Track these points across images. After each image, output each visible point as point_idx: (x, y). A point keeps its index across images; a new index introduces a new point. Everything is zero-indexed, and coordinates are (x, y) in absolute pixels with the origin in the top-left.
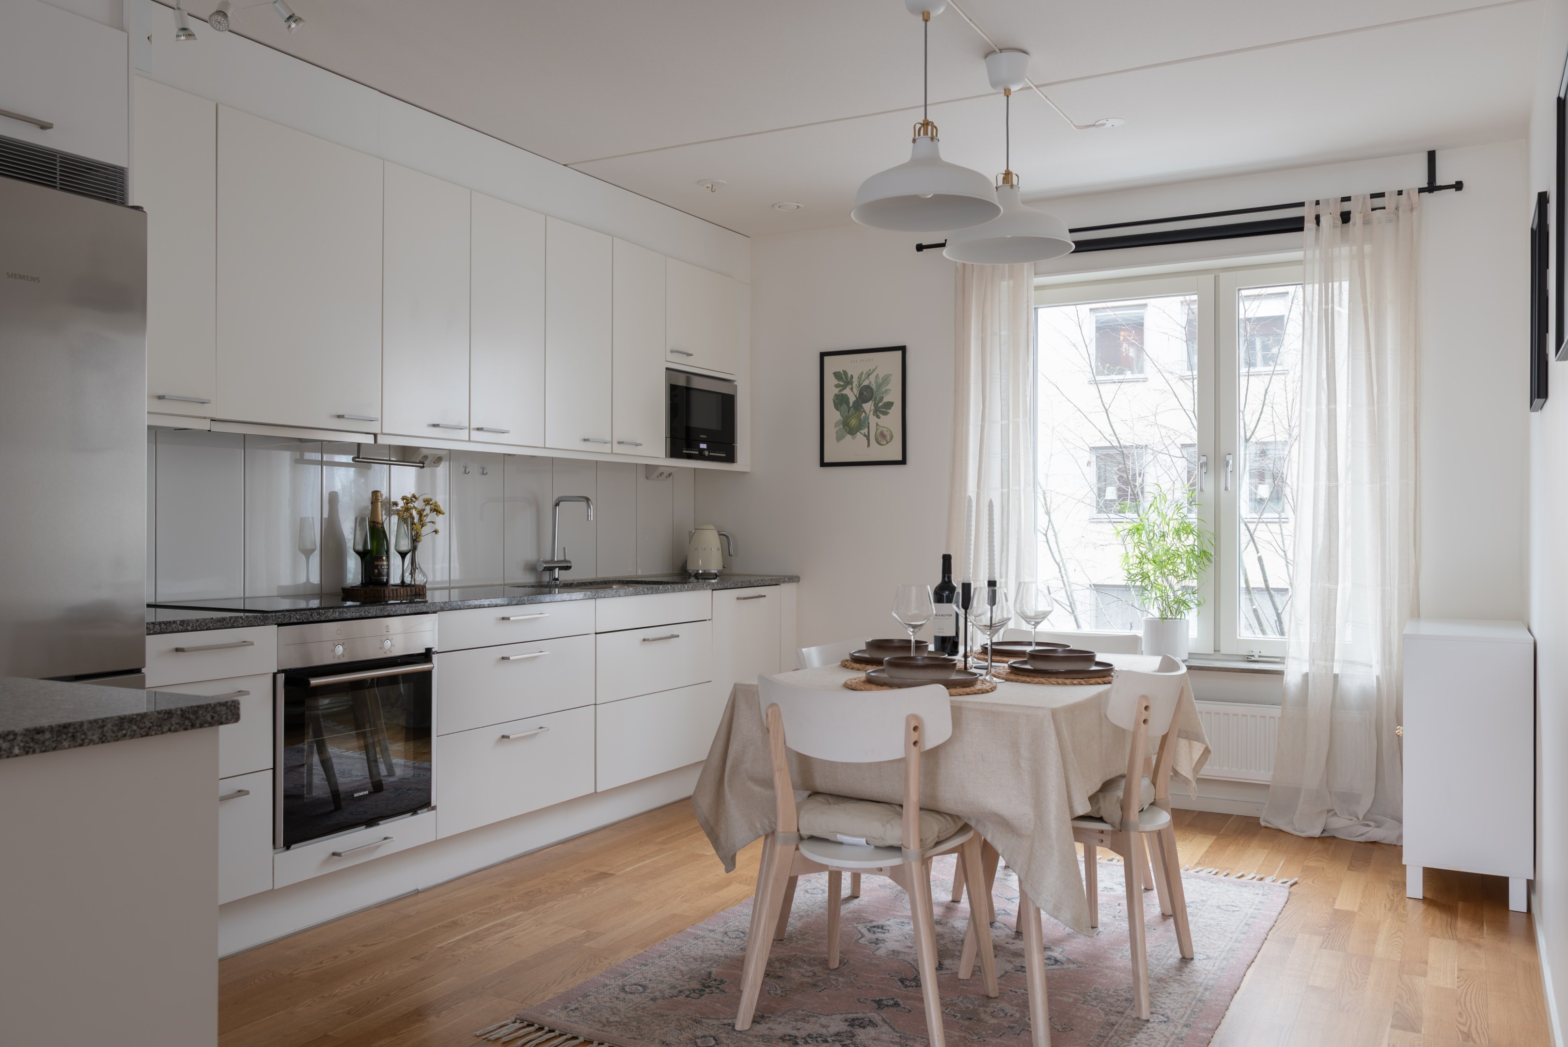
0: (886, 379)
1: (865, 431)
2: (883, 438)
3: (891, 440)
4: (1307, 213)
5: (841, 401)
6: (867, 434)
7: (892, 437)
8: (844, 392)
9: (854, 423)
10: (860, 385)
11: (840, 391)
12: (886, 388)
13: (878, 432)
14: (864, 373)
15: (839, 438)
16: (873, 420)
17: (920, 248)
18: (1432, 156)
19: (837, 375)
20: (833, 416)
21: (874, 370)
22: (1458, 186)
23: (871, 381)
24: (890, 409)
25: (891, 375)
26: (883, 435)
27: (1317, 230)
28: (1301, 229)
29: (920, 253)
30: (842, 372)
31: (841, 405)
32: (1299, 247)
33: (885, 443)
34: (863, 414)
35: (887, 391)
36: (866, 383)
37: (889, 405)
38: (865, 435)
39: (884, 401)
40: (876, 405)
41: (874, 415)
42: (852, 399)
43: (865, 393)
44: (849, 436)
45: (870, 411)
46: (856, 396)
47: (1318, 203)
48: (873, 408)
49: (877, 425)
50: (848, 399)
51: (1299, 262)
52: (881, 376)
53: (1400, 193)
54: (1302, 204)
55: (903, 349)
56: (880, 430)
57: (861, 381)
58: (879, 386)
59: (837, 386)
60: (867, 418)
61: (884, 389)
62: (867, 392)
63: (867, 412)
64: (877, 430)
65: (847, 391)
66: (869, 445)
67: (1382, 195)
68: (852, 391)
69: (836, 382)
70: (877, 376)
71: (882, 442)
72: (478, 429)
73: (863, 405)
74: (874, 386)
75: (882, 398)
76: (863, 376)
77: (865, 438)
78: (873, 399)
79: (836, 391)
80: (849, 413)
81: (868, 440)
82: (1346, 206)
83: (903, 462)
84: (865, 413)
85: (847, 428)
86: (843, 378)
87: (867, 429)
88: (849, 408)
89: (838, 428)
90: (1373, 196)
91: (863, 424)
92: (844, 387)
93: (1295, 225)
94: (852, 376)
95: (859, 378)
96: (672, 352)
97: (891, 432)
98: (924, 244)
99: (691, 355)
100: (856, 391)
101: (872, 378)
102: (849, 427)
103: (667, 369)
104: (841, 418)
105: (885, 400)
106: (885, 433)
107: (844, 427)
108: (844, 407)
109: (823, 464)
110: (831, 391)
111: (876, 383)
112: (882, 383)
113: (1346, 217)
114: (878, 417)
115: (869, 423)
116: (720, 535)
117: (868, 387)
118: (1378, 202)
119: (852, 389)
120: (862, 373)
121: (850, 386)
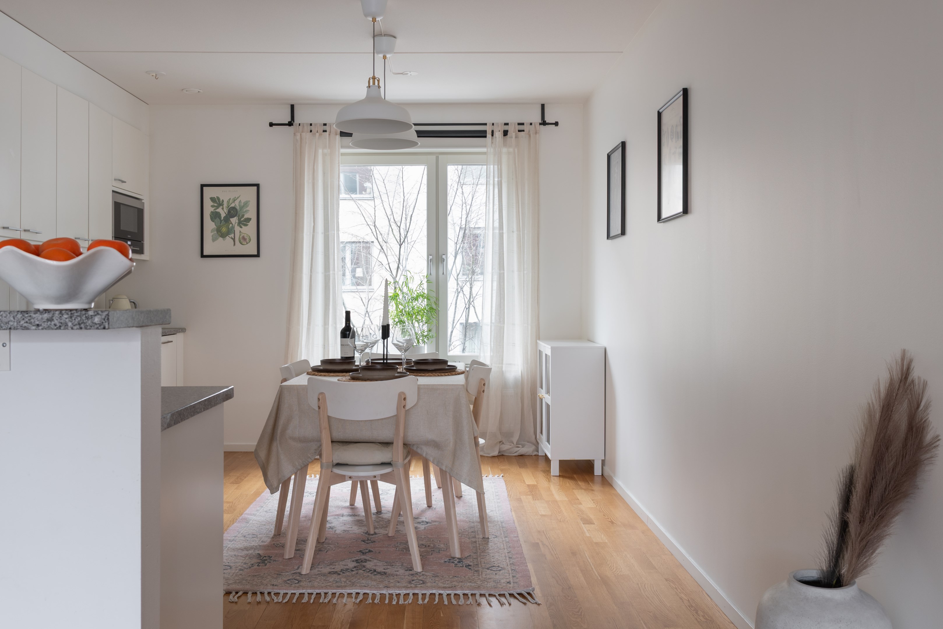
0: (246, 204)
1: (232, 235)
2: (244, 240)
3: (249, 242)
4: (489, 129)
5: (215, 216)
6: (233, 238)
7: (250, 240)
8: (217, 210)
9: (224, 230)
10: (229, 207)
11: (215, 209)
12: (247, 209)
13: (241, 236)
14: (232, 199)
15: (214, 240)
16: (237, 229)
17: (271, 125)
18: (543, 106)
19: (213, 199)
20: (210, 225)
21: (238, 198)
22: (556, 124)
23: (236, 204)
24: (249, 222)
25: (250, 201)
26: (244, 238)
27: (492, 139)
28: (485, 137)
29: (271, 127)
30: (216, 198)
31: (215, 219)
32: (485, 146)
33: (246, 243)
34: (231, 225)
35: (247, 211)
36: (233, 205)
37: (248, 220)
38: (232, 238)
39: (245, 217)
40: (239, 220)
41: (238, 226)
42: (223, 215)
43: (232, 212)
44: (221, 239)
45: (235, 223)
46: (225, 213)
47: (493, 124)
48: (237, 221)
49: (240, 232)
50: (220, 215)
51: (484, 153)
52: (242, 202)
53: (531, 124)
54: (486, 124)
55: (258, 186)
56: (242, 235)
57: (230, 204)
58: (242, 208)
59: (212, 206)
60: (233, 227)
61: (244, 210)
62: (233, 211)
63: (234, 223)
64: (240, 235)
65: (219, 210)
66: (234, 245)
67: (523, 124)
68: (223, 210)
69: (212, 204)
70: (240, 202)
71: (243, 243)
72: (25, 231)
73: (231, 219)
74: (238, 208)
75: (243, 216)
76: (231, 201)
77: (232, 240)
78: (237, 216)
79: (212, 209)
80: (221, 223)
81: (234, 241)
82: (506, 127)
83: (258, 256)
84: (232, 224)
85: (219, 233)
86: (216, 201)
87: (233, 234)
88: (221, 221)
89: (213, 233)
90: (519, 124)
91: (231, 231)
92: (218, 207)
93: (482, 134)
94: (223, 201)
95: (228, 202)
96: (115, 180)
97: (249, 237)
98: (273, 123)
99: (125, 182)
100: (226, 210)
101: (237, 203)
102: (221, 233)
103: (113, 191)
104: (215, 227)
105: (246, 217)
106: (246, 237)
107: (217, 233)
108: (218, 220)
109: (203, 256)
110: (208, 209)
111: (240, 206)
112: (244, 206)
113: (505, 133)
114: (241, 227)
115: (234, 231)
116: (131, 302)
117: (234, 208)
118: (521, 128)
119: (223, 209)
120: (230, 199)
121: (222, 207)
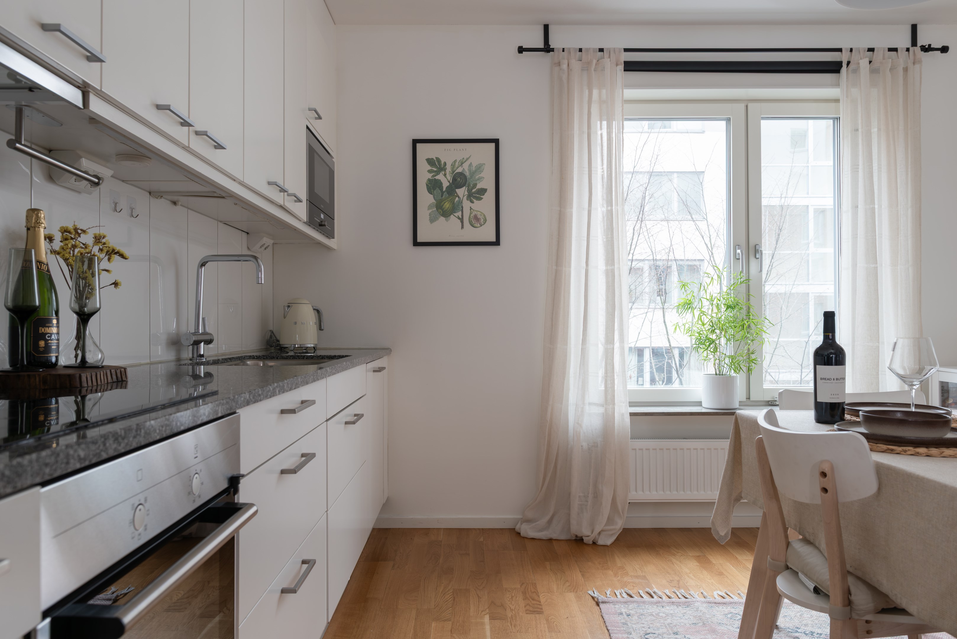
0: (480, 168)
1: (459, 214)
2: (476, 220)
3: (484, 223)
5: (434, 185)
6: (461, 217)
7: (485, 220)
8: (437, 177)
9: (447, 206)
10: (453, 172)
11: (433, 176)
12: (480, 175)
13: (472, 215)
14: (458, 161)
15: (432, 220)
16: (466, 204)
17: (521, 50)
19: (430, 161)
20: (426, 199)
21: (467, 159)
23: (465, 169)
24: (484, 195)
25: (484, 164)
26: (476, 218)
29: (522, 56)
30: (435, 159)
31: (434, 189)
33: (479, 225)
34: (457, 199)
35: (480, 179)
36: (460, 170)
37: (483, 191)
38: (459, 218)
39: (477, 188)
40: (469, 191)
41: (467, 200)
42: (445, 184)
43: (459, 179)
44: (442, 219)
45: (464, 196)
46: (449, 182)
48: (466, 193)
49: (471, 208)
50: (441, 183)
52: (474, 165)
54: (840, 50)
55: (496, 141)
56: (474, 214)
57: (455, 169)
58: (473, 174)
59: (430, 171)
60: (460, 202)
61: (477, 177)
62: (461, 179)
63: (461, 196)
64: (471, 214)
65: (440, 177)
66: (462, 227)
68: (446, 177)
69: (429, 168)
70: (470, 165)
71: (476, 225)
73: (457, 190)
74: (467, 174)
75: (475, 185)
76: (457, 163)
77: (459, 221)
78: (467, 185)
79: (430, 176)
80: (442, 196)
81: (462, 222)
82: (869, 55)
83: (497, 243)
84: (459, 197)
85: (440, 210)
86: (434, 163)
87: (460, 212)
88: (443, 193)
89: (430, 211)
91: (456, 208)
92: (438, 173)
94: (445, 164)
95: (453, 165)
97: (484, 216)
98: (523, 46)
100: (449, 177)
101: (466, 166)
102: (442, 210)
104: (434, 201)
105: (479, 186)
106: (479, 217)
107: (437, 210)
108: (437, 191)
109: (416, 243)
110: (424, 176)
111: (470, 170)
112: (476, 171)
114: (472, 202)
115: (462, 207)
116: (314, 310)
117: (461, 174)
119: (445, 175)
120: (455, 161)
121: (443, 172)
